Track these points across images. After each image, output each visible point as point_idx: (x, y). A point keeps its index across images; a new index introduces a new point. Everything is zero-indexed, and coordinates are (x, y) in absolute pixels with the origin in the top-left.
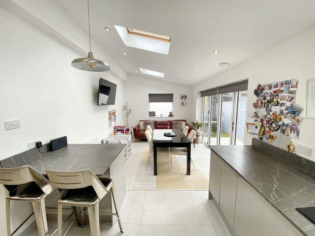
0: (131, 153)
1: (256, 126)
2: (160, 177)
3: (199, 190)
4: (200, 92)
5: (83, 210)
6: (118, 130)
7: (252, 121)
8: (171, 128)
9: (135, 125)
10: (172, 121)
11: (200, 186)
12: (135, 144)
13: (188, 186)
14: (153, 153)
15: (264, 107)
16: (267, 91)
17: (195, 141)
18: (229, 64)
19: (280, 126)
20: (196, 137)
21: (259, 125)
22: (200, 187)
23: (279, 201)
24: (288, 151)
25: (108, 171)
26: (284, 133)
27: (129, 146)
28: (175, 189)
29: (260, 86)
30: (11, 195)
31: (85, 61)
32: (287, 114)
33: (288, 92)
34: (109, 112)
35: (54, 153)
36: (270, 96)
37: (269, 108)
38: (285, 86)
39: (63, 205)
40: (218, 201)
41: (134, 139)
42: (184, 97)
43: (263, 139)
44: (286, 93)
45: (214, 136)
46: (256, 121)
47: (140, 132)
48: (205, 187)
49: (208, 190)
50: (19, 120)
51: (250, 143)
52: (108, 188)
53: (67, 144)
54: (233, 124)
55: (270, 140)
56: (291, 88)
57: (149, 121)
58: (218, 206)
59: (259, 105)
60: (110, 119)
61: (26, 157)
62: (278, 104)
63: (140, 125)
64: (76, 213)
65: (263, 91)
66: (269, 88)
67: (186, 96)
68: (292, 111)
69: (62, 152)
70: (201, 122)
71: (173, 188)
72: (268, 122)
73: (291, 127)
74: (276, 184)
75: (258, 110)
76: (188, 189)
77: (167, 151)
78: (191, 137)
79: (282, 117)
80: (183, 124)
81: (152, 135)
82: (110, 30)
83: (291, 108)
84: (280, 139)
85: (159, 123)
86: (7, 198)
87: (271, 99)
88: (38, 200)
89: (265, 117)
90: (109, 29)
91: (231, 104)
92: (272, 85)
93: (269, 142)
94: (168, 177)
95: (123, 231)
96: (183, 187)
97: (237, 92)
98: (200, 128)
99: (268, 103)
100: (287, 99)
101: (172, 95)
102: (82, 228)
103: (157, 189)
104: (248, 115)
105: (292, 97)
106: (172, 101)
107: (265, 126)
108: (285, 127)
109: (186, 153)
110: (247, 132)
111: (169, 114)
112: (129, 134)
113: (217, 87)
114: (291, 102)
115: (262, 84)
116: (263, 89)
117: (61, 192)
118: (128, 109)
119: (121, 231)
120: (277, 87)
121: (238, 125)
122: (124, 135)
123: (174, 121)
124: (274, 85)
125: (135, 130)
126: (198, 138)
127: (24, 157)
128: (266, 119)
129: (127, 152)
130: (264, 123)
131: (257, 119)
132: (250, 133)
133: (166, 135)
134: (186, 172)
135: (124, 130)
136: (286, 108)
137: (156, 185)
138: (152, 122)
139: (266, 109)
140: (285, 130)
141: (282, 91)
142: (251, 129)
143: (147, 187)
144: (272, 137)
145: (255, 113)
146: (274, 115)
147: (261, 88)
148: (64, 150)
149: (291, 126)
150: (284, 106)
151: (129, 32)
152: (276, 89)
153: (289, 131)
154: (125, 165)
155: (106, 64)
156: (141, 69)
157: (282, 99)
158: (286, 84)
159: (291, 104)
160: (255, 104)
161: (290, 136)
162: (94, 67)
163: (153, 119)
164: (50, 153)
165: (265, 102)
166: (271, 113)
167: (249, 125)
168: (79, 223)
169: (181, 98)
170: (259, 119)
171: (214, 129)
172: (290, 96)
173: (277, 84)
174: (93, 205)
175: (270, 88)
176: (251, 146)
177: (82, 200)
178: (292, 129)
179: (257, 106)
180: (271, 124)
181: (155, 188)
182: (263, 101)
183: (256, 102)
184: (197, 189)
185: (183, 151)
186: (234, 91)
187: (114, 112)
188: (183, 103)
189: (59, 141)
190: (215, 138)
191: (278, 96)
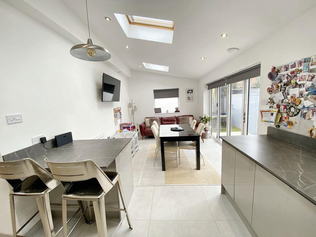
0: (138, 150)
1: (272, 113)
2: (169, 172)
3: (210, 184)
4: (207, 85)
5: (90, 206)
6: (124, 127)
7: (267, 108)
8: (177, 124)
9: (141, 122)
10: (178, 116)
11: (211, 180)
12: (141, 141)
13: (198, 180)
14: (160, 148)
15: (280, 91)
16: (283, 73)
17: (204, 136)
18: (238, 49)
19: (300, 110)
20: (204, 132)
21: (276, 111)
22: (211, 182)
23: (307, 188)
24: (310, 136)
25: (113, 164)
26: (304, 117)
27: (136, 143)
28: (185, 184)
29: (274, 68)
30: (16, 190)
31: (84, 47)
32: (308, 95)
33: (308, 71)
34: (114, 109)
35: (59, 148)
36: (287, 78)
37: (286, 91)
38: (304, 65)
39: (67, 200)
40: (232, 195)
41: (141, 136)
42: (190, 91)
43: (280, 127)
44: (305, 72)
45: (223, 131)
46: (271, 108)
47: (146, 129)
48: (217, 182)
49: (221, 184)
50: (21, 114)
51: (265, 133)
52: (114, 181)
53: (72, 141)
54: (244, 115)
55: (288, 126)
56: (311, 65)
57: (155, 117)
58: (232, 201)
59: (275, 89)
60: (115, 116)
61: (30, 152)
62: (297, 86)
63: (146, 123)
64: (83, 209)
65: (279, 74)
66: (285, 69)
67: (192, 90)
68: (314, 92)
69: (67, 148)
70: (209, 116)
71: (183, 183)
72: (285, 107)
73: (313, 110)
74: (301, 171)
75: (273, 95)
76: (199, 184)
77: (174, 145)
78: (200, 131)
79: (302, 99)
80: (190, 119)
81: (159, 130)
82: (110, 20)
83: (312, 88)
84: (301, 124)
85: (166, 120)
86: (10, 194)
87: (288, 82)
88: (42, 195)
89: (282, 102)
90: (109, 18)
91: (242, 97)
92: (288, 65)
93: (288, 129)
94: (177, 172)
95: (131, 227)
96: (193, 182)
97: (248, 80)
98: (208, 122)
99: (285, 86)
100: (306, 79)
101: (177, 90)
102: (90, 224)
103: (166, 185)
104: (262, 102)
105: (313, 76)
106: (178, 97)
107: (282, 111)
108: (306, 110)
109: (195, 147)
110: (262, 121)
111: (175, 110)
112: (135, 131)
113: (225, 78)
114: (312, 81)
115: (277, 66)
116: (279, 71)
117: (66, 186)
118: (134, 106)
119: (130, 228)
120: (295, 67)
121: (249, 116)
122: (131, 132)
123: (181, 116)
124: (291, 65)
125: (141, 127)
126: (206, 133)
127: (29, 152)
128: (283, 104)
129: (134, 148)
130: (281, 108)
131: (272, 106)
132: (265, 121)
133: (172, 130)
134: (195, 167)
135: (131, 128)
136: (306, 89)
137: (164, 181)
138: (158, 118)
139: (283, 93)
140: (306, 113)
141: (301, 71)
142: (265, 116)
143: (155, 182)
144: (290, 123)
145: (270, 99)
146: (292, 98)
147: (276, 70)
148: (69, 145)
149: (313, 108)
150: (304, 87)
151: (130, 22)
152: (294, 69)
153: (311, 114)
154: (133, 161)
155: (107, 51)
156: (144, 64)
157: (301, 79)
158: (305, 62)
159: (312, 84)
160: (270, 89)
161: (312, 120)
162: (94, 55)
163: (158, 116)
164: (55, 149)
165: (281, 85)
166: (289, 97)
167: (263, 113)
168: (87, 219)
169: (187, 92)
170: (275, 105)
171: (223, 123)
172: (311, 75)
173: (295, 64)
174: (98, 199)
175: (287, 68)
176: (266, 136)
177: (87, 193)
178: (314, 111)
179: (272, 91)
180: (290, 109)
181: (164, 184)
182: (279, 85)
183: (270, 87)
184: (209, 183)
185: (192, 145)
186: (244, 79)
187: (119, 109)
188: (189, 98)
189: (64, 137)
190: (225, 133)
191: (296, 76)
